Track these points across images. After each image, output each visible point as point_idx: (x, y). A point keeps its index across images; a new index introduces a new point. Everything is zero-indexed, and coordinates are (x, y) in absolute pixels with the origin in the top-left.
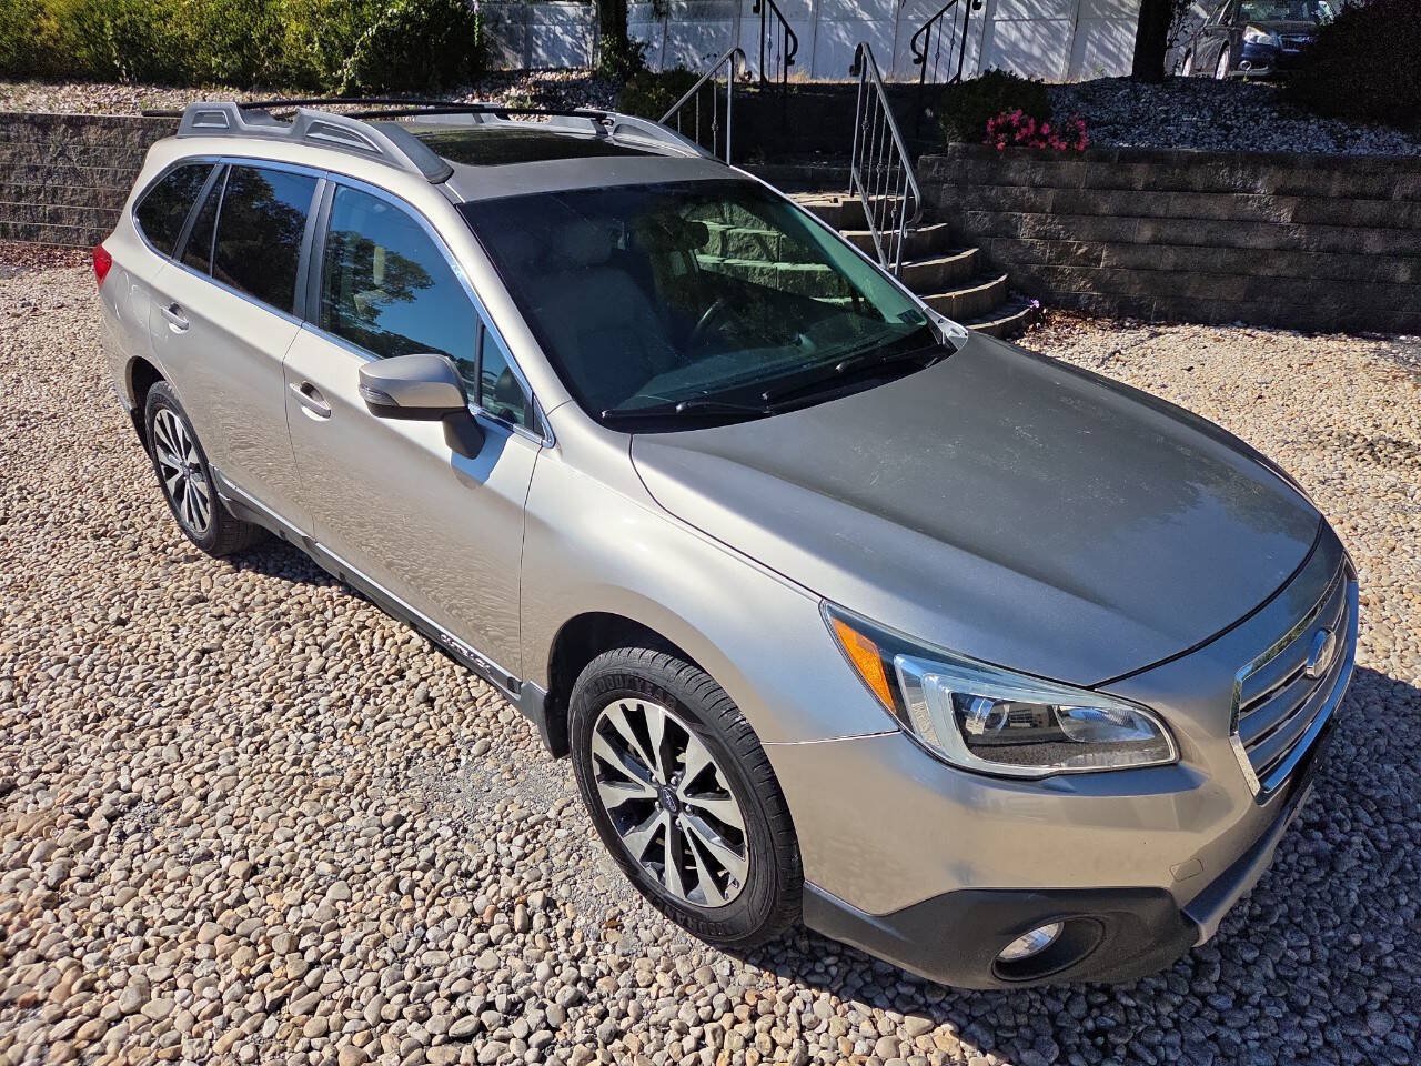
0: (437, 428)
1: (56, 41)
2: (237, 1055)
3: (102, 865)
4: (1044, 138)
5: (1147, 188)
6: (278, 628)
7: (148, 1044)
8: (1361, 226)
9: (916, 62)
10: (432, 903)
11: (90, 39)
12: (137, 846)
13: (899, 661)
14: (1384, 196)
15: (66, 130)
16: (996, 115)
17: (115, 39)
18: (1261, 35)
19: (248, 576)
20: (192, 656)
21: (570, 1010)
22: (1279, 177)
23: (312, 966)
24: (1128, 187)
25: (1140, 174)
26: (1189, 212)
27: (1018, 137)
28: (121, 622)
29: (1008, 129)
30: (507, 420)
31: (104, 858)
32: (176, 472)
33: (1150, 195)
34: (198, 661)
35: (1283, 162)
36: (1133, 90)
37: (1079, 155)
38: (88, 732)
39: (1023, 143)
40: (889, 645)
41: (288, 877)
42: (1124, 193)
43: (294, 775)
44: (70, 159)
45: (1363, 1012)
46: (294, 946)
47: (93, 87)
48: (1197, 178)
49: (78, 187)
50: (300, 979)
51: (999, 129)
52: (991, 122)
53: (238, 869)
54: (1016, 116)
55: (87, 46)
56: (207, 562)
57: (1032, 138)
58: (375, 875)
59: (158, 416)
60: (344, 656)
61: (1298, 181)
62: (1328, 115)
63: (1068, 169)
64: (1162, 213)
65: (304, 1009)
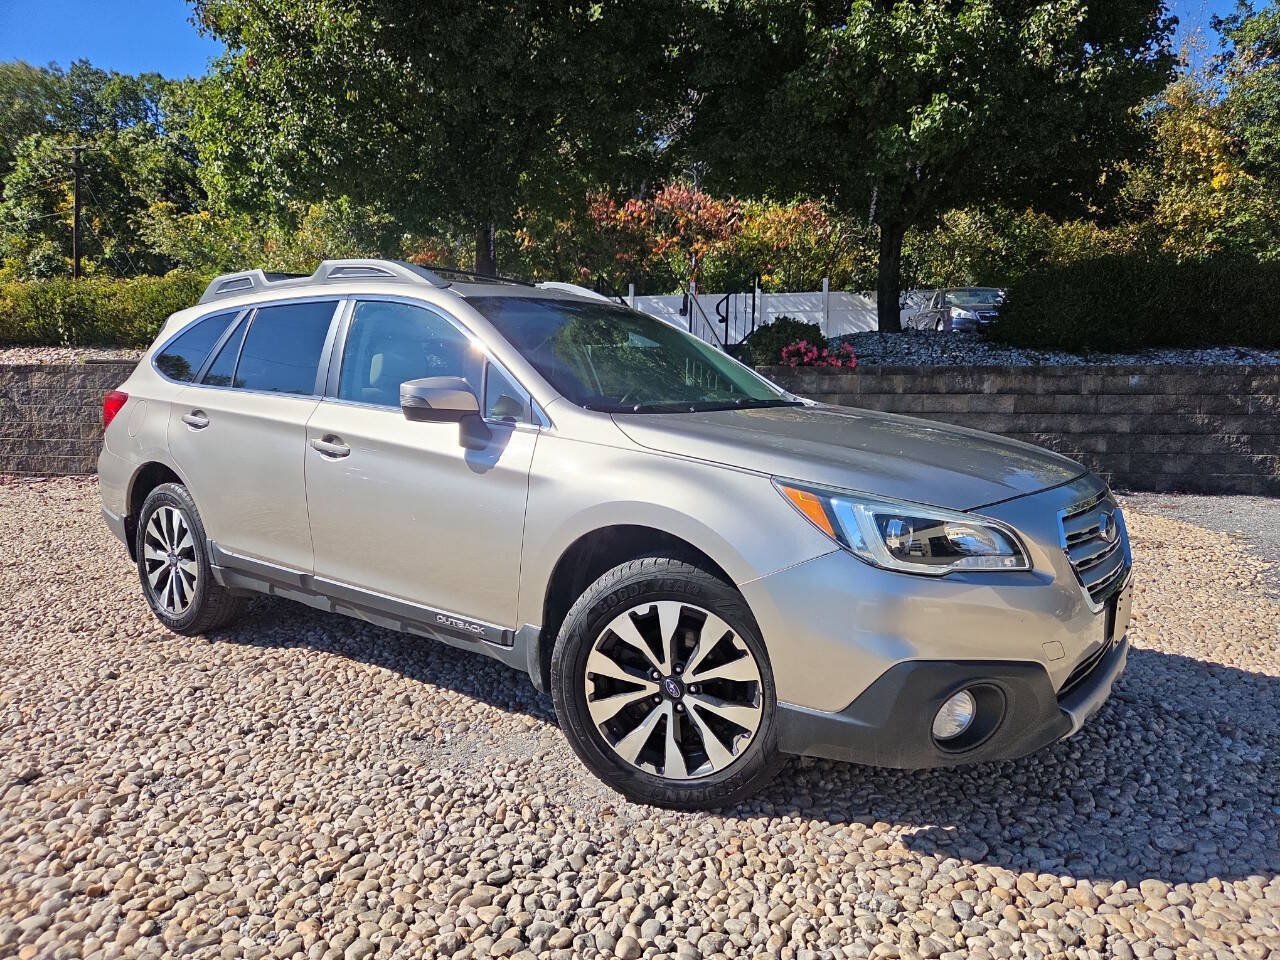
0: (453, 429)
1: (9, 316)
2: (300, 908)
3: (139, 813)
4: (824, 359)
5: (905, 392)
6: (260, 671)
7: (217, 907)
8: (1065, 413)
9: (720, 321)
10: (448, 812)
11: (39, 312)
12: (169, 799)
13: (834, 502)
14: (1076, 392)
15: (13, 377)
16: (787, 345)
17: (62, 312)
18: (963, 312)
19: (222, 646)
20: (186, 691)
21: (589, 857)
22: (999, 382)
23: (352, 854)
24: (892, 392)
25: (899, 382)
26: (939, 409)
27: (806, 359)
28: (113, 676)
29: (798, 353)
30: (509, 422)
31: (139, 808)
32: (162, 563)
33: (909, 397)
34: (191, 694)
35: (999, 371)
36: (882, 336)
37: (853, 370)
38: (103, 738)
39: (809, 364)
40: (824, 495)
41: (314, 808)
42: (889, 396)
43: (301, 752)
44: (11, 400)
45: (1206, 814)
46: (333, 842)
47: (36, 350)
48: (941, 383)
49: (16, 421)
50: (345, 861)
51: (791, 354)
52: (785, 350)
53: (267, 806)
54: (803, 345)
55: (37, 318)
56: (183, 640)
57: (816, 360)
58: (391, 801)
59: (154, 516)
60: (325, 684)
61: (1014, 383)
62: (1023, 347)
63: (846, 380)
64: (919, 409)
65: (354, 876)
